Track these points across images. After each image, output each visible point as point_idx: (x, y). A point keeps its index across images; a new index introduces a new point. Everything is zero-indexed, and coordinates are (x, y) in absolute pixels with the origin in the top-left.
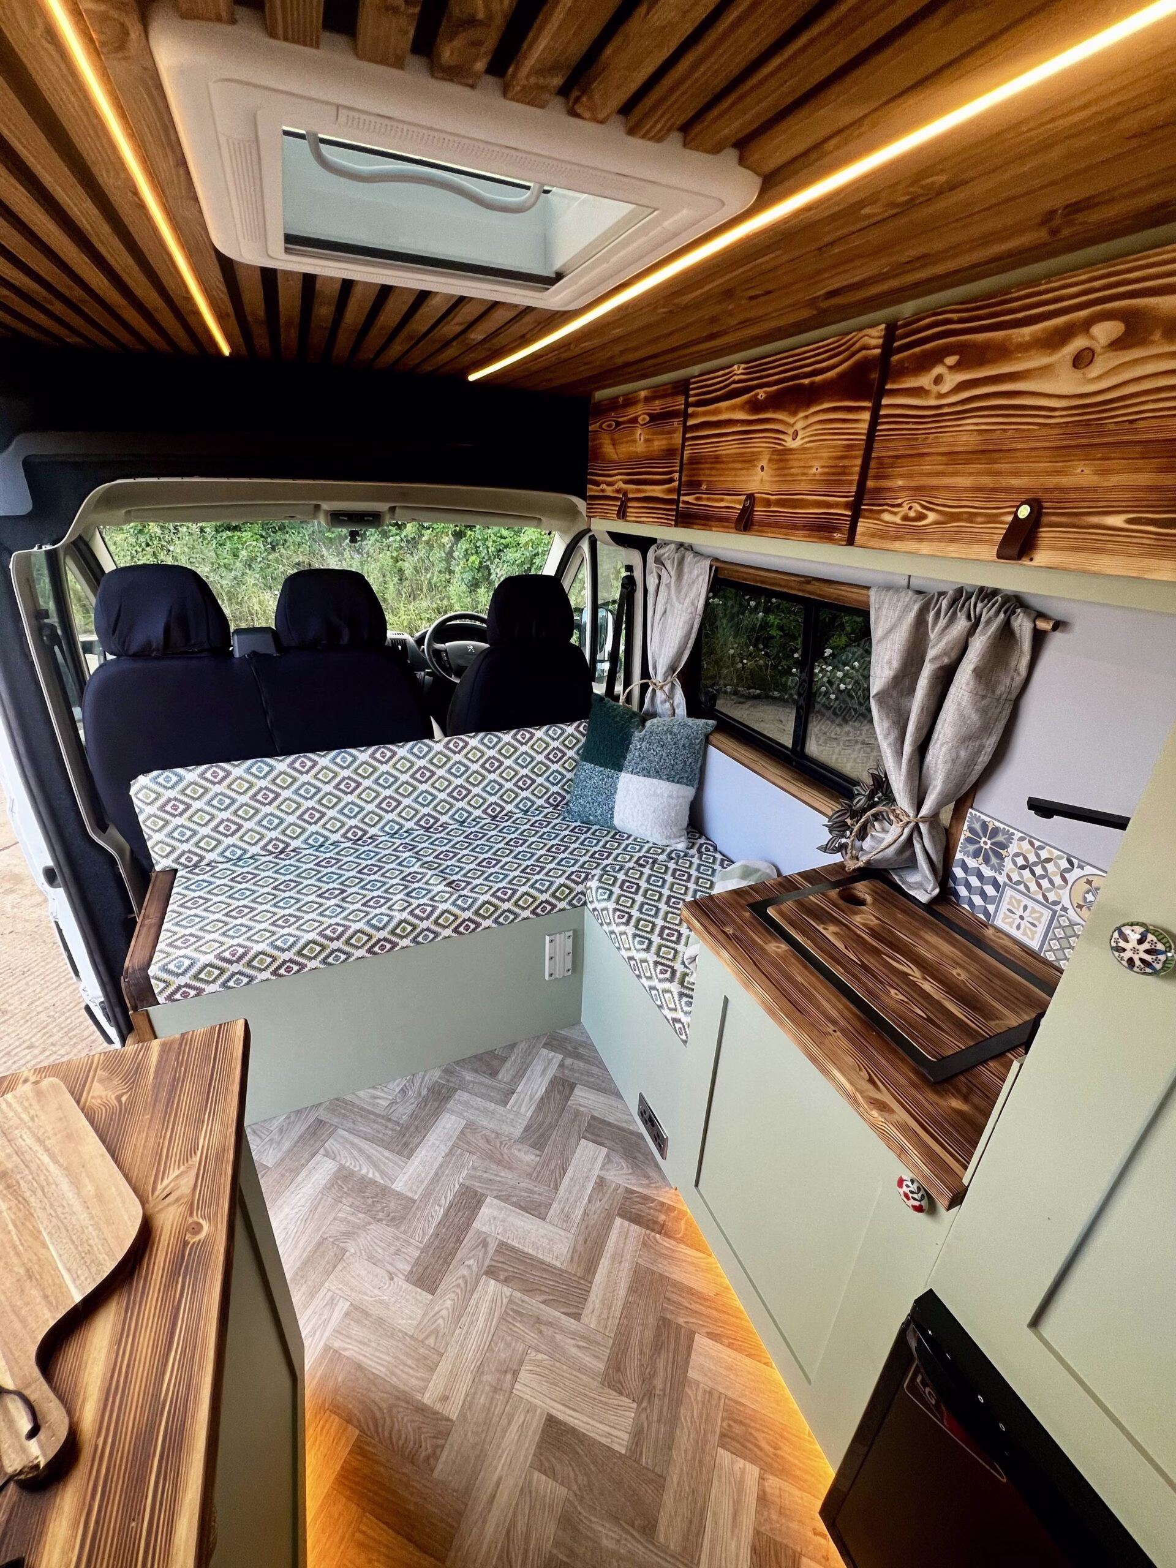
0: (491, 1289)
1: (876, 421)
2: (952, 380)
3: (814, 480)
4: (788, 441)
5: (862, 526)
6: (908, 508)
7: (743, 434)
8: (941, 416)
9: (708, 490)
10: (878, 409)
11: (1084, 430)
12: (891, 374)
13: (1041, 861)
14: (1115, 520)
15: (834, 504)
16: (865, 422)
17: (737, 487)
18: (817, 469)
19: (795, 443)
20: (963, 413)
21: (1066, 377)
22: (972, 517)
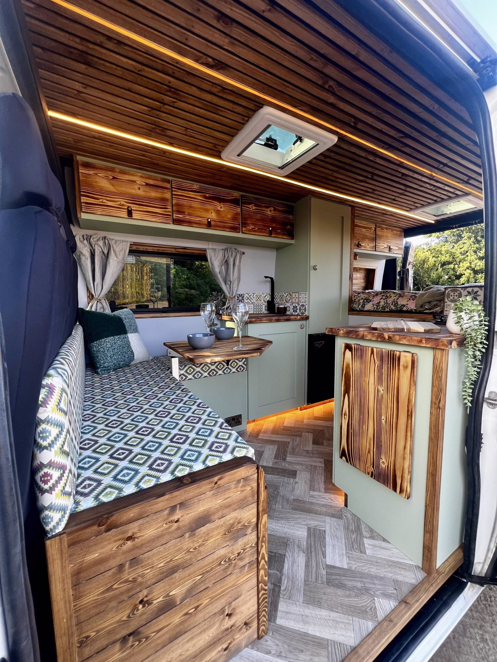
0: (289, 459)
1: (242, 210)
2: (254, 208)
3: (229, 218)
4: (219, 208)
5: (244, 229)
6: (252, 227)
7: (202, 203)
8: (254, 213)
9: (189, 214)
10: (241, 208)
11: (273, 220)
12: (243, 203)
13: (250, 296)
14: (279, 231)
15: (236, 224)
16: (239, 210)
17: (202, 216)
18: (229, 216)
19: (222, 210)
20: (257, 213)
21: (269, 212)
22: (263, 229)
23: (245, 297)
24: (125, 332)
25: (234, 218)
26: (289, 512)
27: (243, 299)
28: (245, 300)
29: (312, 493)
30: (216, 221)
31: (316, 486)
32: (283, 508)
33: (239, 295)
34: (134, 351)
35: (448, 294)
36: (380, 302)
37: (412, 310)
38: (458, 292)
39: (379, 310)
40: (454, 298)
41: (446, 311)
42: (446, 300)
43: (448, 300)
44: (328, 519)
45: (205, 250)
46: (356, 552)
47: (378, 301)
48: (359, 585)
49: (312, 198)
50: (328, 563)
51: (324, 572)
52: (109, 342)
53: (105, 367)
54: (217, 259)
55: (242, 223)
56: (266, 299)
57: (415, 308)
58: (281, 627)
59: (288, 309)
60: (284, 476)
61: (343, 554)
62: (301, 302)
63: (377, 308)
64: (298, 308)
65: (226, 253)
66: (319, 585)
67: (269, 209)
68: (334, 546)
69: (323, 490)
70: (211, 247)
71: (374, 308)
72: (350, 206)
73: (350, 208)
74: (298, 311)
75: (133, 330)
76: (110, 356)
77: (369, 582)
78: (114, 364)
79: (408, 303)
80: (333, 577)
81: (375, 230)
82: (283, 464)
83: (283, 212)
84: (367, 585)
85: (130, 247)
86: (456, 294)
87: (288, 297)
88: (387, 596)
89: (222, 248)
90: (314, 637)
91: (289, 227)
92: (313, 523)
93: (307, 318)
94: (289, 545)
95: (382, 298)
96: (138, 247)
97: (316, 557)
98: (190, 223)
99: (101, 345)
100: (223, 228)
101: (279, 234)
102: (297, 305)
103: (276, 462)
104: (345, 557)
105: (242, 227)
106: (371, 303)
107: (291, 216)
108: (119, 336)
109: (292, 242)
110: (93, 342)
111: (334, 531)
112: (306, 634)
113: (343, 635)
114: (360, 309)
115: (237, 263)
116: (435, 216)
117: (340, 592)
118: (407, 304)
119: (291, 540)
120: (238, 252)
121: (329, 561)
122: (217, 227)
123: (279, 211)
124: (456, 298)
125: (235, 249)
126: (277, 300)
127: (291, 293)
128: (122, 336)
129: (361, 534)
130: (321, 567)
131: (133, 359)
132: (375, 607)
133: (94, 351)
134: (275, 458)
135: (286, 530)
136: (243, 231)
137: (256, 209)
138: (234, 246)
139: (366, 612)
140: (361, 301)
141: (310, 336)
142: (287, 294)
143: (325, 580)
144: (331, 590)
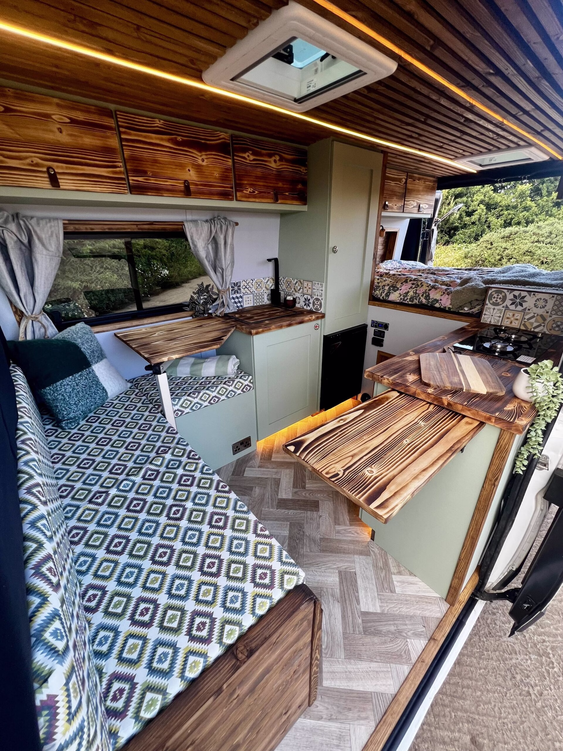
0: (309, 485)
1: (234, 163)
2: (252, 158)
3: (215, 178)
4: (200, 162)
5: (238, 194)
6: (250, 190)
7: (173, 153)
8: (252, 166)
9: (155, 175)
10: (233, 159)
11: (279, 176)
12: (235, 150)
13: (248, 284)
14: (287, 194)
15: (228, 186)
16: (230, 162)
17: (176, 177)
18: (216, 174)
19: (204, 164)
20: (256, 166)
21: (273, 164)
22: (265, 192)
23: (242, 285)
24: (88, 365)
25: (224, 178)
26: (318, 556)
27: (240, 289)
28: (242, 290)
29: (338, 528)
30: (197, 185)
31: (341, 519)
32: (311, 551)
33: (234, 283)
34: (106, 387)
35: (491, 295)
36: (408, 292)
37: (445, 307)
38: (503, 294)
39: (406, 302)
40: (496, 301)
41: (485, 314)
42: (487, 302)
43: (489, 302)
44: (357, 558)
45: (181, 223)
46: (386, 592)
47: (406, 291)
48: (392, 628)
49: (335, 142)
50: (363, 610)
51: (360, 621)
52: (68, 385)
53: (71, 418)
54: (202, 238)
55: (237, 185)
56: (269, 285)
57: (451, 306)
58: (328, 689)
59: (297, 300)
60: (307, 510)
61: (375, 597)
62: (315, 295)
63: (404, 300)
64: (311, 301)
65: (212, 226)
66: (357, 636)
67: (273, 158)
68: (366, 589)
69: (348, 522)
70: (189, 217)
71: (401, 299)
72: (382, 152)
73: (382, 155)
74: (311, 305)
75: (98, 357)
76: (75, 404)
77: (401, 624)
78: (82, 412)
79: (442, 298)
80: (369, 624)
81: (406, 183)
82: (304, 494)
83: (292, 162)
84: (399, 628)
85: (65, 228)
86: (500, 296)
87: (297, 285)
88: (417, 635)
89: (205, 218)
90: (359, 692)
91: (300, 186)
92: (343, 565)
93: (323, 316)
94: (323, 595)
95: (411, 287)
96: (77, 226)
97: (351, 605)
98: (158, 191)
99: (57, 390)
100: (210, 195)
101: (285, 198)
102: (309, 297)
103: (296, 493)
104: (377, 600)
105: (236, 191)
106: (398, 292)
107: (303, 168)
108: (80, 373)
109: (305, 208)
110: (45, 388)
111: (364, 572)
112: (352, 691)
113: (384, 685)
114: (383, 297)
115: (229, 241)
116: (481, 165)
117: (376, 639)
118: (441, 300)
119: (325, 590)
120: (230, 224)
121: (364, 608)
122: (200, 194)
123: (287, 160)
124: (499, 300)
125: (225, 219)
126: (283, 287)
127: (302, 281)
128: (84, 372)
129: (389, 570)
130: (357, 616)
131: (107, 398)
132: (409, 650)
133: (49, 399)
134: (293, 487)
135: (318, 578)
136: (239, 198)
137: (254, 160)
138: (223, 214)
139: (401, 655)
140: (387, 288)
141: (325, 337)
142: (296, 280)
143: (362, 629)
144: (368, 639)
